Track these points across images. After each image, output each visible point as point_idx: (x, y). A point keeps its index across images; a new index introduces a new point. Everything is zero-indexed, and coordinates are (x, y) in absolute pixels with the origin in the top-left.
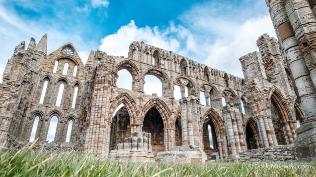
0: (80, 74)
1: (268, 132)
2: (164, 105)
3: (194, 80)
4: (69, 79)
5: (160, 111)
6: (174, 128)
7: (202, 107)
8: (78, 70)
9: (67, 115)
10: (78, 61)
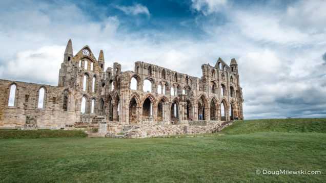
0: (96, 69)
1: (195, 113)
2: (153, 97)
3: (168, 82)
4: (90, 73)
5: (151, 100)
6: (157, 108)
7: (172, 97)
8: (94, 66)
9: (91, 97)
10: (94, 59)
